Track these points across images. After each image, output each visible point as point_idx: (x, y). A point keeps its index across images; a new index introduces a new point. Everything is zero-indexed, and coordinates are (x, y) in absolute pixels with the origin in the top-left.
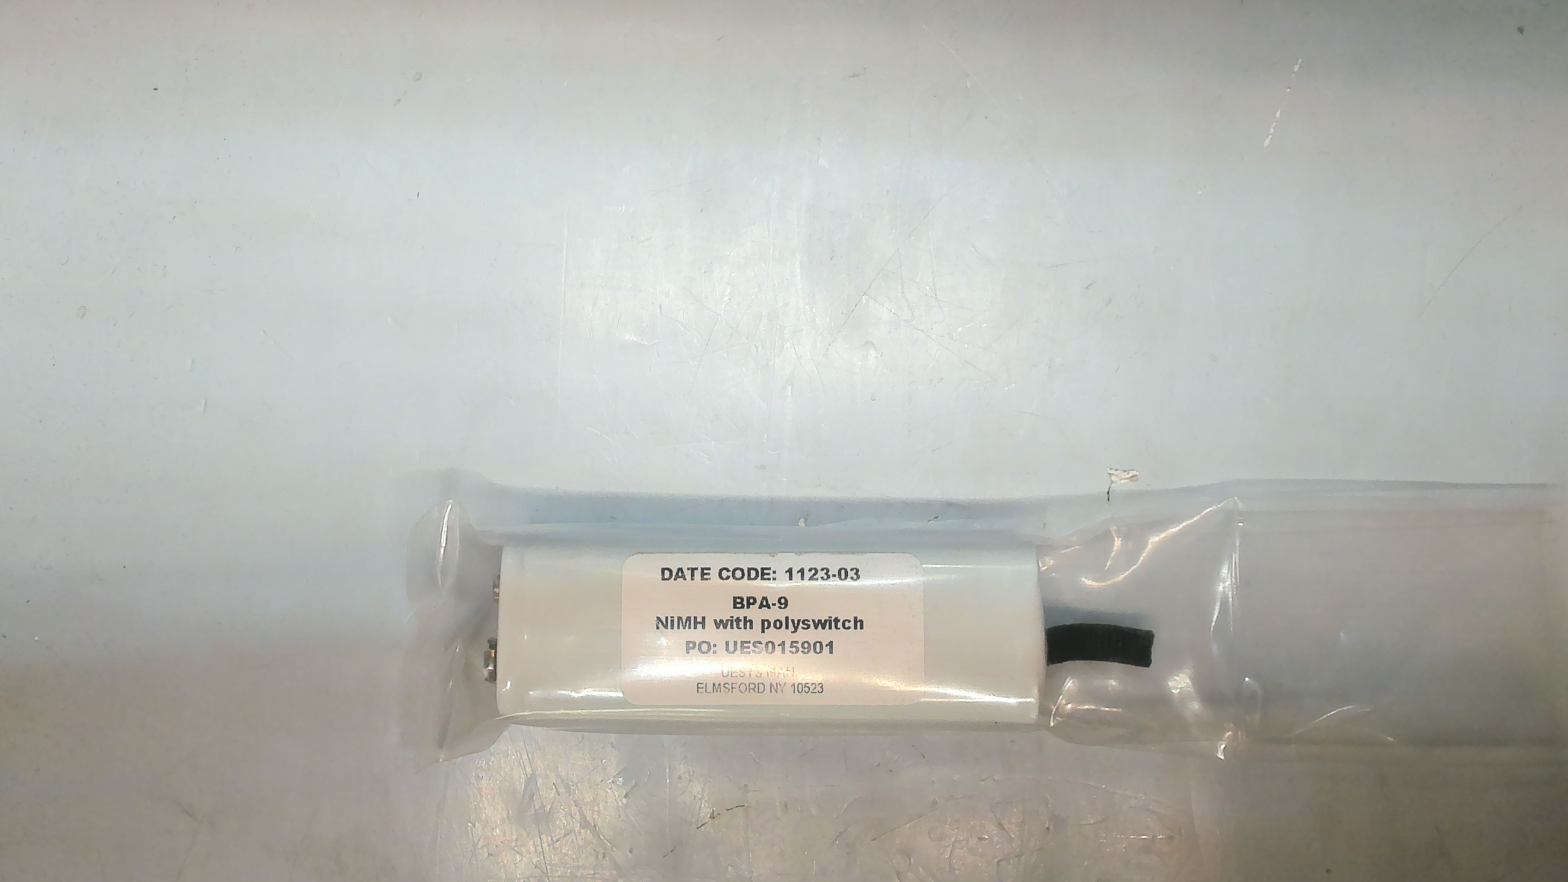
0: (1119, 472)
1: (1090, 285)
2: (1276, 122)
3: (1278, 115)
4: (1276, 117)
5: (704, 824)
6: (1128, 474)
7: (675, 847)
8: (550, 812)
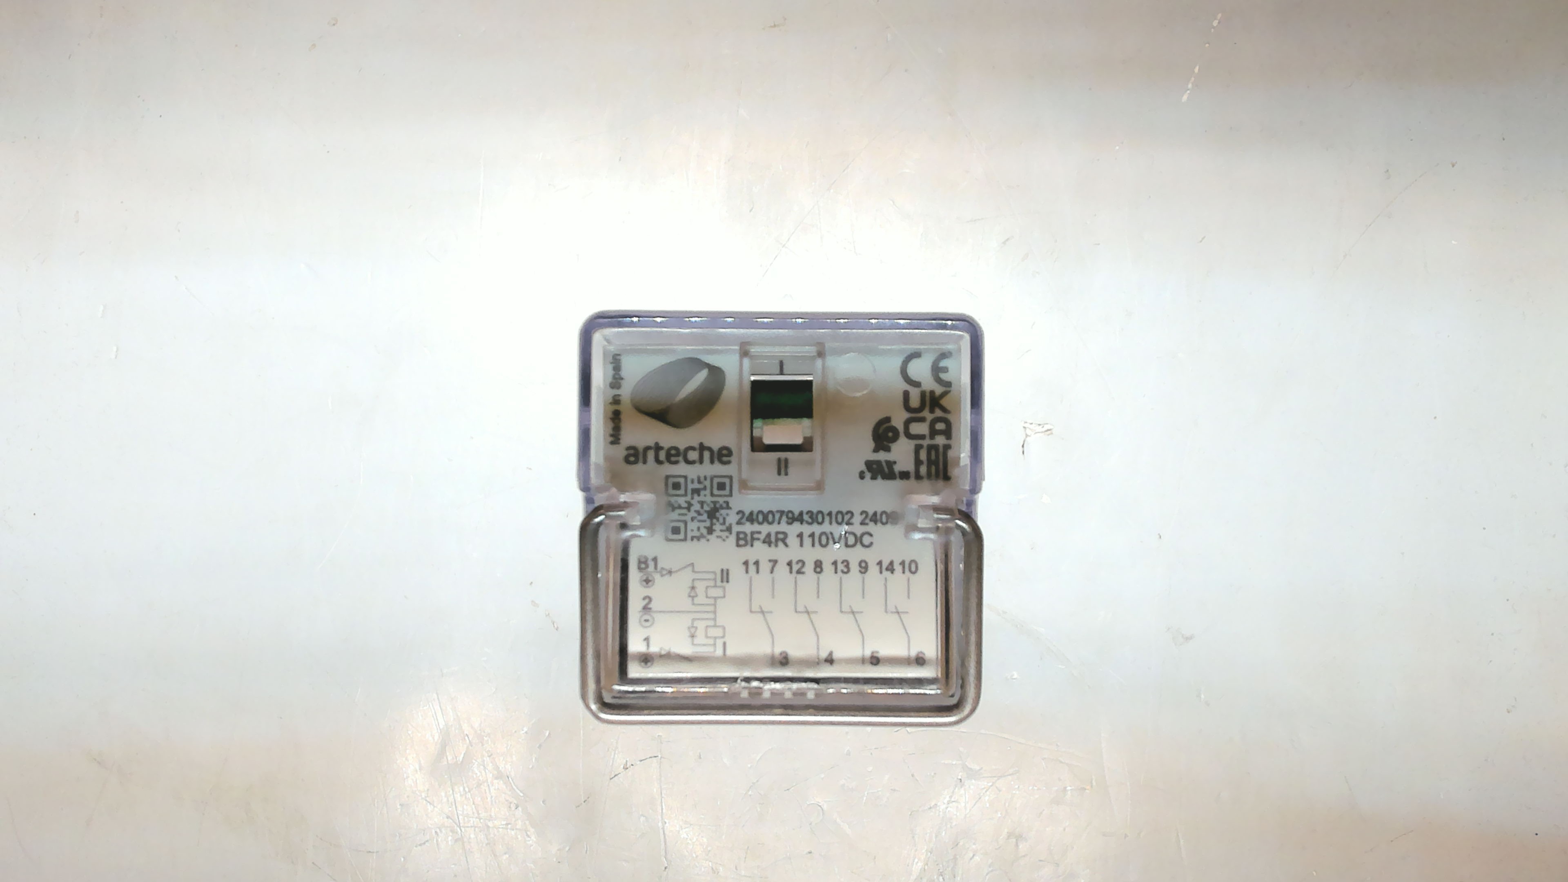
0: (1033, 425)
1: (1008, 239)
2: (1194, 77)
3: (1196, 70)
4: (1194, 72)
5: (615, 776)
6: (1043, 427)
7: (588, 798)
8: (462, 762)
